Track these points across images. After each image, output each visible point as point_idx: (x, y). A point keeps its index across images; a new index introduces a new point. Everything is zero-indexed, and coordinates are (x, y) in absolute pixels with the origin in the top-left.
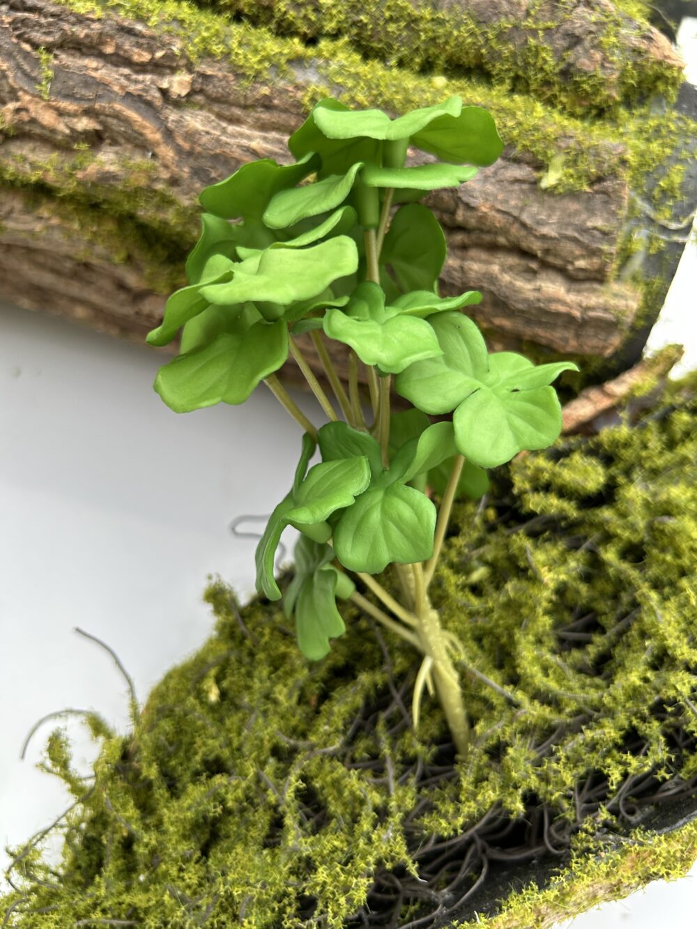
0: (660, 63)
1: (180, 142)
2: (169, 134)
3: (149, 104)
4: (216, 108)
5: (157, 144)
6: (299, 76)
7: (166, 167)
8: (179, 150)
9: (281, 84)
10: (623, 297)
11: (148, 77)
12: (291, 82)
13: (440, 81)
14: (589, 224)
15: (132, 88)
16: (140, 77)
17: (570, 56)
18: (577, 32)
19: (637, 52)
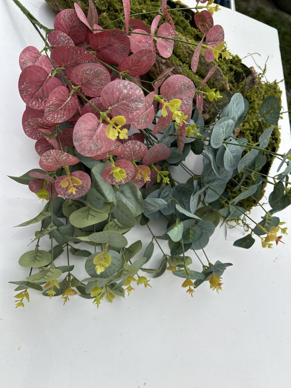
0: (226, 88)
1: (160, 69)
2: (159, 67)
3: (159, 62)
4: (167, 66)
5: (157, 68)
6: (180, 68)
7: (157, 71)
8: (160, 70)
9: (177, 68)
10: (207, 117)
11: (160, 58)
12: (178, 68)
13: (197, 77)
14: (206, 105)
15: (157, 59)
16: (159, 58)
17: (215, 82)
18: (217, 79)
19: (223, 85)
